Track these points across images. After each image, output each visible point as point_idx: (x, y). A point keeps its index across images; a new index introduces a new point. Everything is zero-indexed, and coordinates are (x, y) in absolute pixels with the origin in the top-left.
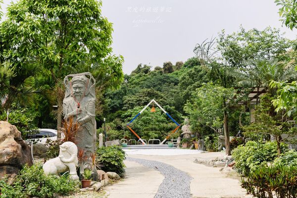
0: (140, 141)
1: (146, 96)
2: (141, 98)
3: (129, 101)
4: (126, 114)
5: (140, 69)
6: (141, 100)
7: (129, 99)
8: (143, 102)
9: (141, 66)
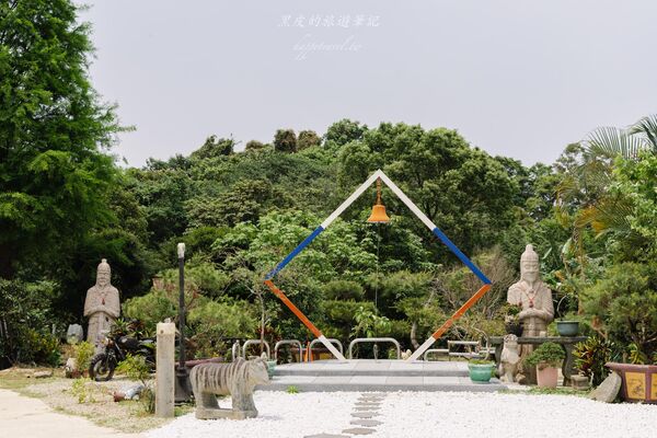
0: (321, 345)
1: (250, 199)
2: (236, 204)
3: (202, 211)
4: (229, 237)
5: (211, 147)
6: (236, 210)
7: (201, 206)
8: (242, 215)
9: (213, 140)
